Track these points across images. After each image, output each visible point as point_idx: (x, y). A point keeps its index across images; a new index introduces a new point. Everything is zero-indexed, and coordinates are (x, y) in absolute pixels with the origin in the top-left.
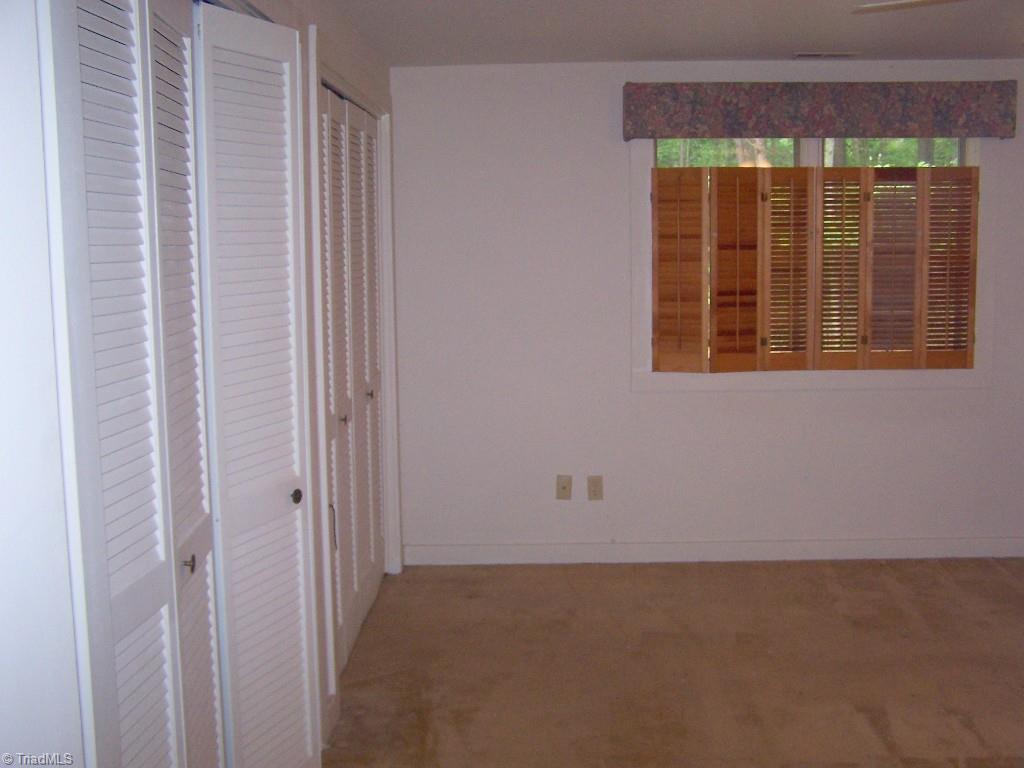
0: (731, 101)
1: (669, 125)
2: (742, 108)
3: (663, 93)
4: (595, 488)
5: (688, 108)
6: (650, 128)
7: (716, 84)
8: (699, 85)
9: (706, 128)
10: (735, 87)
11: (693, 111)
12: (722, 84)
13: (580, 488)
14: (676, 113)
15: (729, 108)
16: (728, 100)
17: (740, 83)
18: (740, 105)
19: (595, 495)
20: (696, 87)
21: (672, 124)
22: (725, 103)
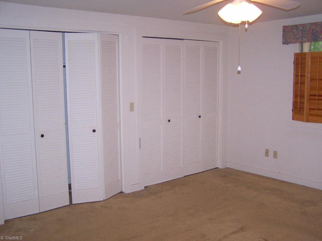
0: (315, 29)
1: (295, 39)
2: (318, 31)
3: (294, 28)
4: (275, 155)
5: (301, 33)
6: (289, 40)
7: (310, 24)
8: (304, 24)
9: (306, 39)
10: (316, 24)
11: (302, 34)
12: (311, 23)
13: (271, 154)
14: (297, 35)
15: (314, 32)
16: (313, 29)
17: (318, 22)
18: (318, 30)
19: (275, 157)
20: (303, 25)
21: (296, 39)
22: (312, 30)
